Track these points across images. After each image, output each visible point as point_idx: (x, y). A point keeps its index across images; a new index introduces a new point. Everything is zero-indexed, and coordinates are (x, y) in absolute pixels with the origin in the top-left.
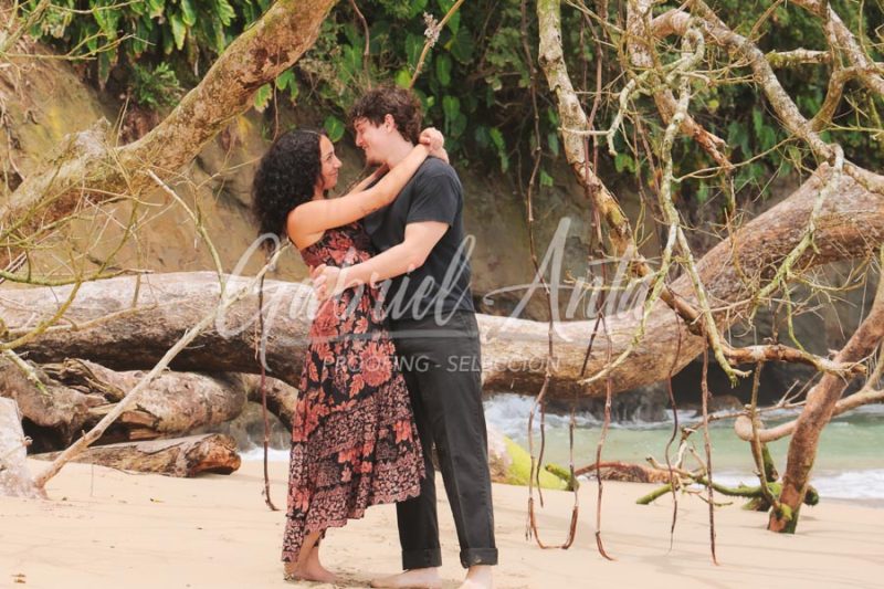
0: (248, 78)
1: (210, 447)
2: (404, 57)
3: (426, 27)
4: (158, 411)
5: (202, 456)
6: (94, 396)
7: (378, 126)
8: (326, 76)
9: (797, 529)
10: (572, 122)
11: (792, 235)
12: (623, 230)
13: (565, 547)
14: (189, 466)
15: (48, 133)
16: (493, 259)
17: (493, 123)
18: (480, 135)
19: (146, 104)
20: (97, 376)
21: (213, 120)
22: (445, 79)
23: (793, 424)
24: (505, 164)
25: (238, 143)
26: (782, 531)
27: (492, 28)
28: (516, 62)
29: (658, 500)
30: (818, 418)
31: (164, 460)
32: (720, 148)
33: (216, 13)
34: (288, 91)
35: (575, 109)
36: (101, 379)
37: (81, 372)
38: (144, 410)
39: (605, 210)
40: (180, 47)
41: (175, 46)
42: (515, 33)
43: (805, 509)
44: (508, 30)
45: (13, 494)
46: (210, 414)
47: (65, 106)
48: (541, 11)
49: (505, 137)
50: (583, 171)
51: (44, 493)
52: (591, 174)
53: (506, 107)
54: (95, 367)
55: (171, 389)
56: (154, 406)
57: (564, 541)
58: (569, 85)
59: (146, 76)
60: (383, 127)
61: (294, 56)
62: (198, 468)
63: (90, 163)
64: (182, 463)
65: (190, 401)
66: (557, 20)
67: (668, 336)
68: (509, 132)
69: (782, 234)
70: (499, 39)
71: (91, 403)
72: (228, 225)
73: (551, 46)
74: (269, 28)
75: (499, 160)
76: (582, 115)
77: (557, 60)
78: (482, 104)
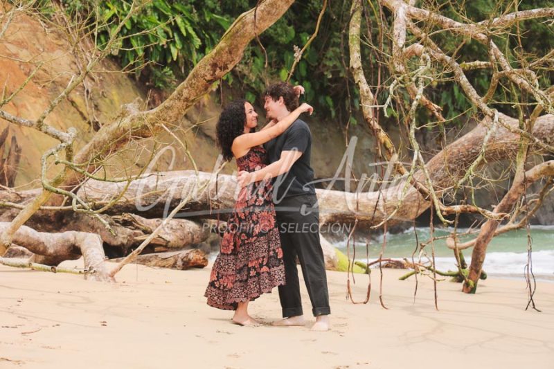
0: (209, 77)
1: (193, 255)
2: (283, 62)
3: (294, 52)
4: (168, 238)
5: (189, 260)
6: (137, 231)
7: (275, 101)
8: (246, 72)
9: (477, 291)
10: (366, 98)
11: (473, 149)
12: (392, 151)
13: (365, 303)
14: (183, 264)
15: (112, 102)
16: (328, 160)
17: (327, 95)
18: (321, 100)
19: (159, 87)
20: (138, 222)
21: (192, 98)
22: (304, 73)
23: (474, 241)
24: (333, 114)
25: (204, 106)
26: (469, 293)
27: (326, 48)
28: (338, 64)
29: (409, 278)
30: (486, 238)
31: (171, 262)
32: (438, 111)
33: (192, 42)
34: (227, 80)
35: (368, 92)
36: (140, 223)
37: (130, 220)
38: (161, 237)
39: (383, 141)
40: (175, 59)
41: (172, 59)
42: (338, 50)
43: (480, 282)
44: (334, 49)
45: (100, 280)
46: (193, 239)
47: (120, 89)
48: (351, 44)
49: (333, 101)
50: (372, 122)
51: (114, 280)
52: (375, 123)
53: (333, 86)
54: (137, 217)
55: (174, 227)
56: (166, 236)
57: (364, 300)
58: (365, 81)
59: (159, 74)
60: (278, 102)
61: (231, 67)
62: (188, 265)
63: (133, 119)
64: (180, 263)
65: (183, 233)
66: (359, 49)
67: (414, 199)
68: (335, 98)
69: (469, 149)
70: (330, 54)
71: (136, 235)
72: (200, 145)
73: (356, 62)
74: (218, 53)
75: (330, 112)
76: (371, 95)
77: (359, 68)
78: (322, 85)
